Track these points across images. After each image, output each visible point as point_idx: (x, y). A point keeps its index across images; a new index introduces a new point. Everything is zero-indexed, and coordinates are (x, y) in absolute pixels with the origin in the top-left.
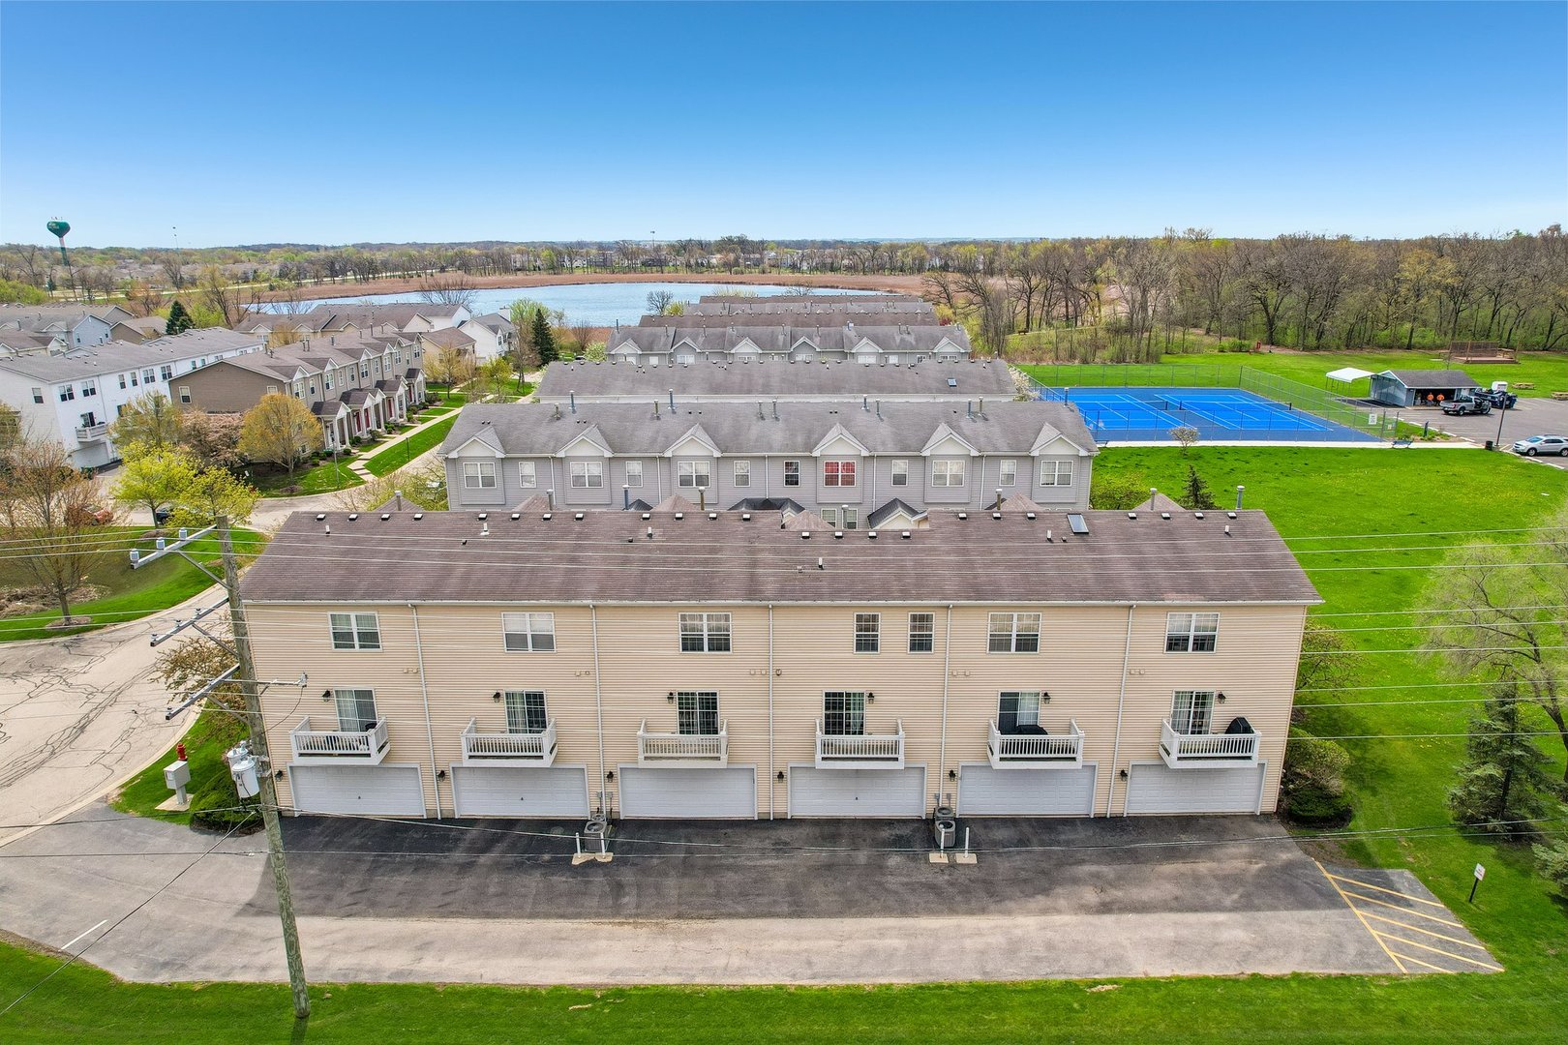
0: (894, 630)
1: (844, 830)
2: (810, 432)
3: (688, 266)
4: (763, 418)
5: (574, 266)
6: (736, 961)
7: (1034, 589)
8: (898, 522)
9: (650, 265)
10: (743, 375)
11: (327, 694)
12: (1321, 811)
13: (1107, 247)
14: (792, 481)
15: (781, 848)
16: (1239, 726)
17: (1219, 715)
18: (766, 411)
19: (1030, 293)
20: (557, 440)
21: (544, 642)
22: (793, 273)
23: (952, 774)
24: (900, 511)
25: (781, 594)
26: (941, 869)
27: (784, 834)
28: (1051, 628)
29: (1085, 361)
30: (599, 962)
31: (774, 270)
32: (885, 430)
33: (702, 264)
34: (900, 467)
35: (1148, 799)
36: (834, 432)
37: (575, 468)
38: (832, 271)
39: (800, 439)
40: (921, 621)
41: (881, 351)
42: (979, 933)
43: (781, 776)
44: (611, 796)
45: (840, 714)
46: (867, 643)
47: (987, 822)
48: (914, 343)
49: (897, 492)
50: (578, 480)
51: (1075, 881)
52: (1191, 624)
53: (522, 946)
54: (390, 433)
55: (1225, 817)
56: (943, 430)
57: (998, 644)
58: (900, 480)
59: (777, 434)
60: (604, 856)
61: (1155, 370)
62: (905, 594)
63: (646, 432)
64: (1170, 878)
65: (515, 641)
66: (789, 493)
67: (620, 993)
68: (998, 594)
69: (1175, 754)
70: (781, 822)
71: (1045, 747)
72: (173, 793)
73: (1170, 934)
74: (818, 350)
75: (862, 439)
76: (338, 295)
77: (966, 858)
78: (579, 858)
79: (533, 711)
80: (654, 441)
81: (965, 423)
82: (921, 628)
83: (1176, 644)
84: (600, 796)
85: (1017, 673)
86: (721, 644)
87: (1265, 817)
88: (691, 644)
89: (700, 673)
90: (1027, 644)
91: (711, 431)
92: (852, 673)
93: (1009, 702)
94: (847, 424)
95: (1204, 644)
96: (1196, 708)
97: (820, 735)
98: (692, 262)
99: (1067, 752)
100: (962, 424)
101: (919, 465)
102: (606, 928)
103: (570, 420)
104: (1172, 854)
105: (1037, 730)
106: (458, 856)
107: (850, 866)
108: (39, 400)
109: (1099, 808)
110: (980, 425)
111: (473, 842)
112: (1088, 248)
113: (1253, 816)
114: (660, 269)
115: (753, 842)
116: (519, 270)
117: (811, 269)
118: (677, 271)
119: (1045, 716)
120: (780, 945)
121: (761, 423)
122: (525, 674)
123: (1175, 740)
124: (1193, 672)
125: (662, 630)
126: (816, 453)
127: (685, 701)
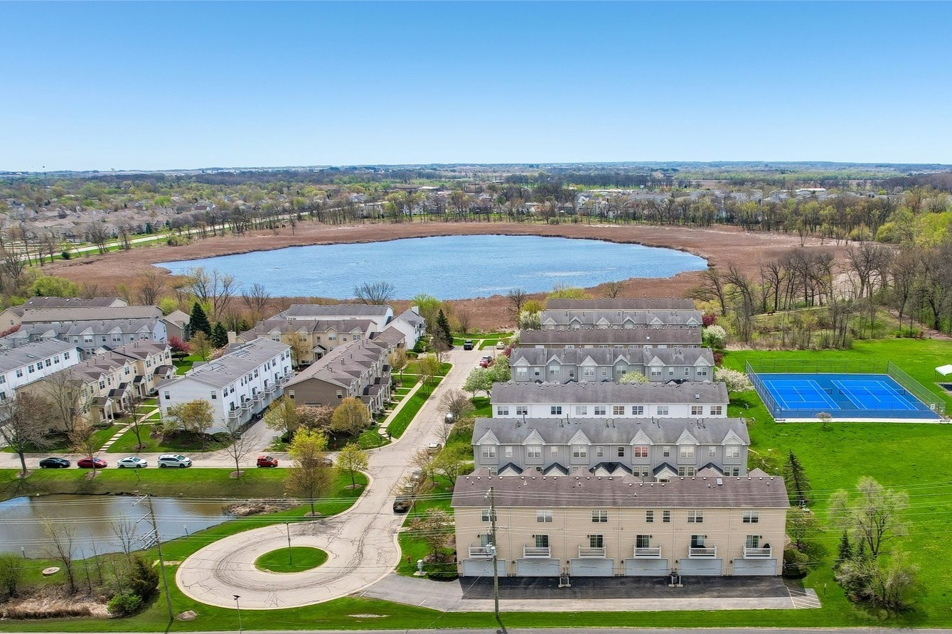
0: (658, 516)
1: (642, 579)
2: (629, 433)
3: (511, 214)
4: (608, 427)
5: (412, 213)
6: (612, 607)
7: (702, 503)
8: (665, 474)
9: (477, 213)
10: (592, 391)
11: (479, 536)
12: (794, 574)
13: (864, 209)
14: (621, 455)
15: (622, 583)
16: (767, 546)
17: (761, 542)
18: (609, 423)
19: (778, 283)
20: (521, 437)
21: (549, 520)
22: (601, 222)
23: (677, 562)
24: (666, 469)
25: (624, 504)
26: (672, 588)
27: (624, 580)
28: (707, 515)
29: (802, 348)
30: (574, 607)
31: (585, 218)
32: (661, 433)
33: (523, 213)
34: (667, 449)
35: (740, 570)
36: (640, 433)
37: (531, 450)
38: (634, 219)
39: (625, 437)
40: (667, 513)
41: (664, 365)
42: (681, 601)
43: (622, 562)
44: (567, 569)
45: (641, 542)
46: (650, 520)
47: (688, 577)
48: (683, 360)
49: (666, 460)
50: (530, 454)
51: (712, 591)
52: (751, 514)
53: (551, 605)
54: (387, 409)
55: (765, 576)
56: (686, 433)
57: (691, 520)
58: (666, 454)
59: (614, 434)
60: (569, 585)
61: (844, 356)
62: (661, 504)
63: (558, 433)
64: (740, 591)
65: (540, 520)
66: (620, 460)
67: (581, 613)
68: (690, 504)
69: (745, 555)
70: (622, 577)
71: (705, 552)
72: (418, 570)
73: (736, 602)
74: (629, 364)
75: (650, 436)
76: (231, 252)
77: (680, 585)
78: (560, 586)
79: (544, 541)
80: (562, 438)
81: (696, 430)
82: (667, 515)
83: (746, 520)
84: (564, 569)
85: (697, 529)
86: (604, 520)
87: (778, 576)
88: (595, 520)
89: (597, 529)
90: (700, 520)
91: (586, 432)
92: (645, 530)
93: (694, 537)
94: (644, 429)
95: (755, 520)
96: (754, 541)
97: (635, 548)
98: (514, 210)
99: (712, 553)
100: (694, 430)
101: (675, 448)
102: (573, 601)
103: (524, 427)
104: (743, 585)
105: (702, 547)
106: (522, 586)
107: (644, 587)
108: (214, 397)
109: (724, 573)
110: (702, 429)
111: (525, 582)
112: (848, 209)
113: (774, 576)
114: (486, 217)
115: (614, 582)
116: (366, 217)
117: (617, 218)
118: (501, 219)
119: (706, 542)
120: (624, 604)
121: (607, 428)
122: (542, 530)
123: (745, 550)
124: (752, 529)
125: (587, 515)
126: (631, 444)
127: (592, 538)
